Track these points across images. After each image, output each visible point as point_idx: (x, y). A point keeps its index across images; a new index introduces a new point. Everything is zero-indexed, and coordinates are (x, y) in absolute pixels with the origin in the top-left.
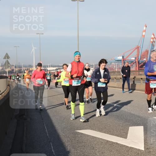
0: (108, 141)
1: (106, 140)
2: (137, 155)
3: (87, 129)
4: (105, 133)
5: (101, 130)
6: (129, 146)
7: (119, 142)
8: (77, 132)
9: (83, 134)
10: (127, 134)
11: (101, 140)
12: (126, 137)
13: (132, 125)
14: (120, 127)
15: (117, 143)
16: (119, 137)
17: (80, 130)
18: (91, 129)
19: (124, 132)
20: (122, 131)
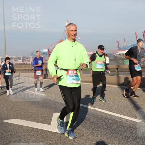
0: (33, 128)
1: (32, 128)
2: (59, 138)
3: (14, 119)
4: (31, 121)
5: (27, 119)
6: (53, 131)
7: (43, 129)
8: (3, 122)
9: (9, 123)
10: (51, 120)
11: (26, 128)
12: (50, 124)
13: (55, 112)
14: (45, 114)
15: (41, 130)
16: (43, 123)
17: (7, 119)
18: (18, 118)
19: (48, 119)
20: (46, 118)
